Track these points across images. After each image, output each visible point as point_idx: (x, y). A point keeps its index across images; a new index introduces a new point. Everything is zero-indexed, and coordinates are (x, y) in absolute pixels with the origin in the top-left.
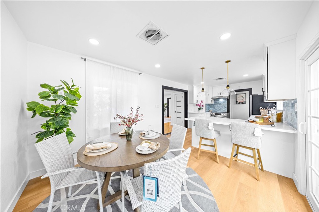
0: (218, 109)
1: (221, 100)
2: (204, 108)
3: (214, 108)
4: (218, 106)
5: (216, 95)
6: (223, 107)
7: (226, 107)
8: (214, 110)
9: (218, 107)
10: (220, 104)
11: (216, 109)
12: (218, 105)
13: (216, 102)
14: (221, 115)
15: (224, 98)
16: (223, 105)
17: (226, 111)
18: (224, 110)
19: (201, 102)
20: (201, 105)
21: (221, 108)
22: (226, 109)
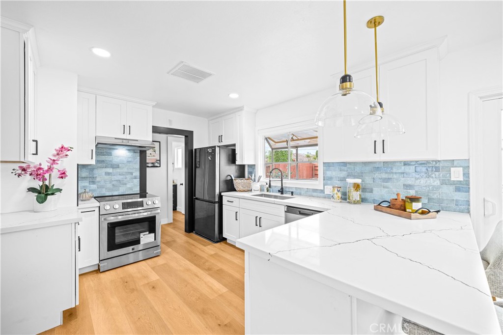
0: (109, 185)
1: (121, 153)
2: (69, 186)
3: (94, 183)
4: (108, 174)
5: (112, 133)
6: (129, 177)
7: (135, 178)
8: (93, 191)
9: (107, 177)
10: (117, 166)
11: (101, 187)
12: (110, 170)
13: (103, 158)
14: (145, 207)
15: (133, 148)
16: (125, 170)
17: (137, 190)
18: (131, 189)
19: (55, 153)
20: (55, 171)
21: (119, 181)
22: (137, 182)
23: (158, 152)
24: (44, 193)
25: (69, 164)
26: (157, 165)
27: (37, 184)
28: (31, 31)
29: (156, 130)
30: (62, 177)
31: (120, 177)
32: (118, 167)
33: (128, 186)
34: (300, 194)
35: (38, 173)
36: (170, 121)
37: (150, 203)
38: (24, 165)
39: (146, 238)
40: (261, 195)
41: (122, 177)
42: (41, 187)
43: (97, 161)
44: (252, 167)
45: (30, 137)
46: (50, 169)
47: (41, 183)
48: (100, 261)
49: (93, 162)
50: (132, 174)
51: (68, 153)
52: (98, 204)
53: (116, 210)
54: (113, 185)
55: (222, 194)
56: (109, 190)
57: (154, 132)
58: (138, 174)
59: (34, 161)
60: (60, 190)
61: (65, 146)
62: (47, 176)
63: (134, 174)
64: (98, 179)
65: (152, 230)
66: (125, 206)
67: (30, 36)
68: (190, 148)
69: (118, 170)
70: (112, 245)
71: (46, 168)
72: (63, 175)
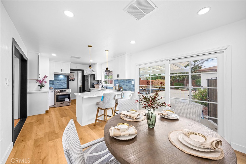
0: (58, 86)
1: (61, 77)
2: (47, 85)
3: (54, 85)
4: (57, 82)
5: (58, 71)
6: (63, 83)
7: (65, 84)
8: (53, 87)
9: (57, 84)
11: (56, 86)
12: (58, 82)
13: (56, 78)
15: (65, 75)
16: (62, 82)
17: (66, 87)
18: (64, 87)
19: (44, 77)
20: (44, 81)
21: (61, 85)
22: (66, 85)
23: (74, 76)
24: (41, 86)
25: (47, 80)
26: (74, 80)
27: (40, 84)
28: (40, 53)
29: (71, 70)
30: (45, 83)
31: (61, 84)
32: (60, 81)
33: (63, 86)
34: (110, 89)
35: (40, 82)
36: (76, 67)
37: (68, 90)
38: (37, 80)
39: (67, 100)
40: (101, 89)
41: (61, 83)
42: (41, 85)
43: (54, 79)
44: (101, 81)
45: (39, 74)
46: (43, 81)
47: (41, 84)
48: (55, 104)
49: (53, 79)
50: (64, 83)
51: (47, 77)
52: (54, 90)
53: (59, 92)
54: (59, 86)
55: (90, 89)
56: (58, 87)
57: (70, 70)
58: (66, 83)
59: (40, 79)
60: (45, 86)
61: (46, 76)
62: (42, 82)
63: (65, 83)
64: (55, 84)
65: (69, 98)
66: (61, 91)
67: (39, 54)
68: (83, 75)
69: (60, 82)
70: (58, 101)
71: (42, 81)
72: (46, 82)
